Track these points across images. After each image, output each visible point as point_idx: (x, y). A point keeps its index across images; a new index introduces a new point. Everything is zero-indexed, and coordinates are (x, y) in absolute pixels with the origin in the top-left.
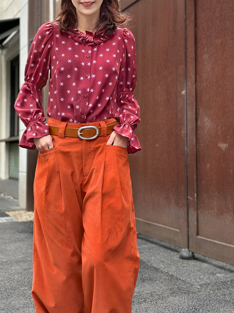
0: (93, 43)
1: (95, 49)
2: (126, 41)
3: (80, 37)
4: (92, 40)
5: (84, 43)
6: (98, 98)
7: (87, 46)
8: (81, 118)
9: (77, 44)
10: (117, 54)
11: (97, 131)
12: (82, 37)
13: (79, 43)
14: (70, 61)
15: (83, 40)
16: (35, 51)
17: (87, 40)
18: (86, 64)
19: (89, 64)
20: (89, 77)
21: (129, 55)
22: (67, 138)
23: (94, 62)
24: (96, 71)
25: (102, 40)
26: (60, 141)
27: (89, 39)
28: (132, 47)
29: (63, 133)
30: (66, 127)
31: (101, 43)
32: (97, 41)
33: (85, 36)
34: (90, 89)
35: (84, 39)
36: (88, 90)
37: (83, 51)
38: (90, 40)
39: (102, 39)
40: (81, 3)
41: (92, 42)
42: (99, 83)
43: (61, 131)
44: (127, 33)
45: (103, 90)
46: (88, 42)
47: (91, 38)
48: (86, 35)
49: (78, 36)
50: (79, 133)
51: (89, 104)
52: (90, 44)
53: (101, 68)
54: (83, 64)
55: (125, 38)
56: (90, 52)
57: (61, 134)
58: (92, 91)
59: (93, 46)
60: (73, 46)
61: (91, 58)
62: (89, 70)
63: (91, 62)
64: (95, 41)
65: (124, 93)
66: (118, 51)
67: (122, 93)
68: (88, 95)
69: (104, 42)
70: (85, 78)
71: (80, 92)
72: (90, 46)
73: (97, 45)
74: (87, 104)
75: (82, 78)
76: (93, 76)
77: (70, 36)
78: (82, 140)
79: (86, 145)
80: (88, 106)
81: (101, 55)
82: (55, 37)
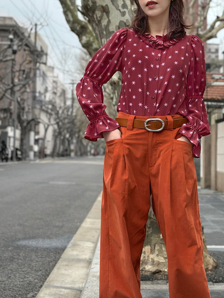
1: (164, 52)
2: (194, 46)
3: (150, 41)
4: (162, 43)
5: (155, 45)
7: (157, 50)
9: (147, 46)
10: (185, 57)
11: (163, 123)
12: (152, 41)
13: (150, 46)
14: (140, 62)
15: (153, 43)
16: (109, 52)
17: (157, 43)
18: (155, 66)
19: (158, 66)
20: (157, 79)
21: (197, 59)
23: (163, 64)
24: (165, 73)
26: (128, 133)
27: (159, 42)
28: (201, 52)
29: (131, 125)
30: (134, 119)
31: (170, 46)
33: (155, 39)
34: (158, 91)
35: (155, 42)
36: (156, 91)
37: (153, 54)
38: (160, 43)
39: (171, 42)
41: (162, 46)
42: (166, 83)
43: (129, 123)
44: (195, 39)
45: (170, 91)
46: (159, 45)
47: (161, 42)
48: (157, 39)
49: (149, 40)
50: (145, 125)
52: (159, 47)
53: (169, 70)
54: (152, 66)
55: (193, 43)
56: (159, 55)
58: (160, 92)
59: (162, 50)
60: (144, 48)
61: (160, 61)
62: (157, 72)
63: (160, 65)
64: (165, 45)
65: (193, 97)
66: (187, 55)
67: (190, 97)
68: (155, 96)
69: (174, 44)
70: (154, 79)
71: (148, 93)
72: (160, 49)
73: (167, 48)
74: (155, 104)
75: (150, 79)
76: (161, 78)
77: (141, 40)
78: (149, 132)
79: (153, 137)
80: (156, 106)
81: (170, 57)
82: (127, 41)
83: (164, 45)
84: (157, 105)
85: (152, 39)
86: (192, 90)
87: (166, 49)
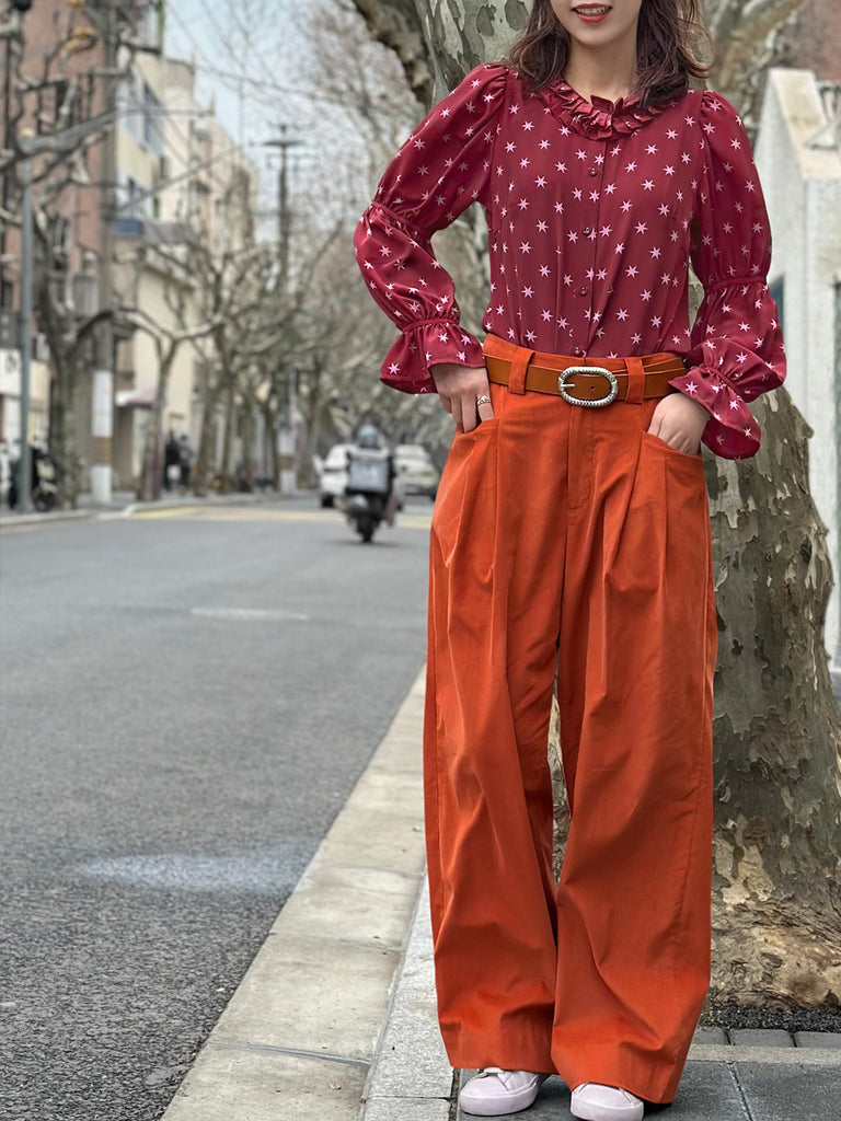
0: (610, 134)
1: (616, 151)
2: (709, 128)
3: (575, 114)
4: (609, 123)
5: (586, 130)
7: (592, 142)
9: (565, 131)
10: (679, 165)
11: (614, 383)
12: (578, 113)
13: (573, 129)
14: (541, 182)
15: (583, 120)
17: (594, 122)
18: (586, 195)
19: (595, 196)
21: (728, 167)
22: (530, 395)
23: (610, 189)
24: (613, 216)
25: (639, 121)
26: (511, 403)
27: (600, 120)
28: (736, 144)
29: (520, 378)
30: (530, 362)
31: (634, 130)
32: (622, 125)
33: (588, 110)
34: (596, 272)
35: (586, 119)
37: (581, 155)
38: (602, 123)
39: (637, 117)
40: (575, 10)
41: (608, 130)
42: (619, 249)
43: (516, 374)
44: (713, 106)
45: (633, 271)
46: (598, 128)
47: (605, 119)
48: (593, 109)
49: (569, 110)
50: (562, 385)
51: (592, 315)
52: (601, 135)
53: (626, 206)
54: (578, 194)
55: (706, 119)
56: (600, 160)
57: (516, 381)
58: (602, 275)
59: (610, 143)
60: (554, 137)
61: (602, 179)
62: (592, 214)
63: (601, 192)
64: (618, 127)
66: (686, 158)
68: (589, 288)
69: (645, 125)
70: (583, 236)
71: (568, 280)
72: (600, 140)
73: (625, 137)
74: (588, 315)
75: (573, 237)
76: (606, 231)
77: (548, 110)
78: (571, 404)
79: (582, 420)
80: (592, 320)
81: (631, 167)
82: (506, 112)
83: (614, 130)
84: (597, 317)
85: (580, 109)
87: (621, 141)
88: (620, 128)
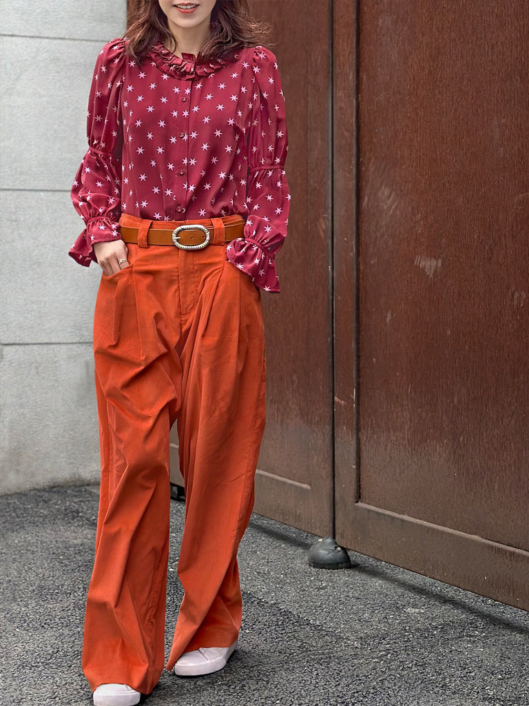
0: (194, 76)
1: (199, 86)
2: (256, 70)
3: (171, 65)
4: (192, 70)
5: (179, 74)
6: (203, 173)
7: (183, 82)
8: (176, 211)
9: (165, 77)
10: (240, 95)
11: (208, 234)
12: (174, 64)
13: (170, 75)
14: (150, 109)
15: (176, 69)
16: (98, 94)
17: (183, 70)
18: (180, 114)
19: (186, 114)
20: (186, 138)
21: (265, 95)
22: (151, 246)
23: (196, 109)
24: (198, 126)
25: (212, 68)
26: (140, 254)
27: (187, 68)
28: (271, 81)
29: (145, 239)
30: (150, 228)
31: (210, 73)
32: (201, 71)
33: (179, 62)
34: (189, 160)
35: (178, 68)
36: (185, 161)
37: (177, 90)
38: (188, 70)
39: (212, 66)
40: (175, 6)
41: (192, 74)
42: (205, 147)
43: (142, 235)
44: (260, 55)
45: (214, 160)
46: (186, 73)
47: (189, 66)
48: (183, 61)
49: (167, 63)
50: (174, 238)
51: (188, 187)
52: (188, 77)
53: (206, 120)
54: (175, 114)
55: (255, 64)
56: (188, 91)
57: (142, 240)
58: (193, 162)
59: (194, 81)
60: (158, 80)
61: (190, 103)
62: (185, 125)
63: (190, 111)
64: (198, 72)
65: (263, 167)
66: (243, 90)
67: (257, 168)
68: (185, 170)
69: (217, 71)
70: (179, 139)
71: (171, 167)
72: (188, 80)
73: (203, 78)
74: (186, 186)
75: (173, 140)
76: (194, 135)
77: (154, 64)
80: (188, 190)
81: (209, 97)
82: (127, 66)
83: (196, 74)
84: (192, 188)
85: (174, 62)
86: (259, 154)
87: (202, 80)
88: (200, 73)
